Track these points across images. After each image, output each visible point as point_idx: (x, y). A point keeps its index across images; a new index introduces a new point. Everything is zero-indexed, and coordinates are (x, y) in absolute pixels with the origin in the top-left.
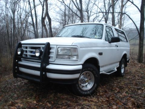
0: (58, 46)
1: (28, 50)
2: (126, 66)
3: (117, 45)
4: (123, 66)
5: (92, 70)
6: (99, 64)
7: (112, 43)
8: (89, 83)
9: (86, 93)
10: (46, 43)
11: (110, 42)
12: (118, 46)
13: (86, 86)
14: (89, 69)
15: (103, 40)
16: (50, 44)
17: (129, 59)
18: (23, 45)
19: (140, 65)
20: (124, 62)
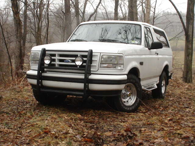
0: (102, 54)
1: (57, 58)
2: (167, 83)
3: (157, 52)
4: (163, 83)
5: (134, 81)
6: (139, 76)
7: (152, 50)
8: (130, 98)
9: (128, 109)
10: (89, 50)
11: (149, 49)
12: (159, 54)
13: (128, 101)
14: (131, 80)
15: (142, 47)
16: (93, 52)
17: (171, 74)
18: (47, 52)
19: (187, 87)
20: (165, 78)
